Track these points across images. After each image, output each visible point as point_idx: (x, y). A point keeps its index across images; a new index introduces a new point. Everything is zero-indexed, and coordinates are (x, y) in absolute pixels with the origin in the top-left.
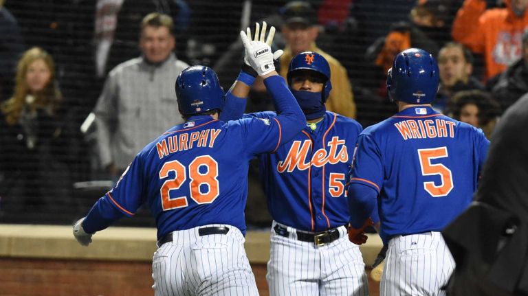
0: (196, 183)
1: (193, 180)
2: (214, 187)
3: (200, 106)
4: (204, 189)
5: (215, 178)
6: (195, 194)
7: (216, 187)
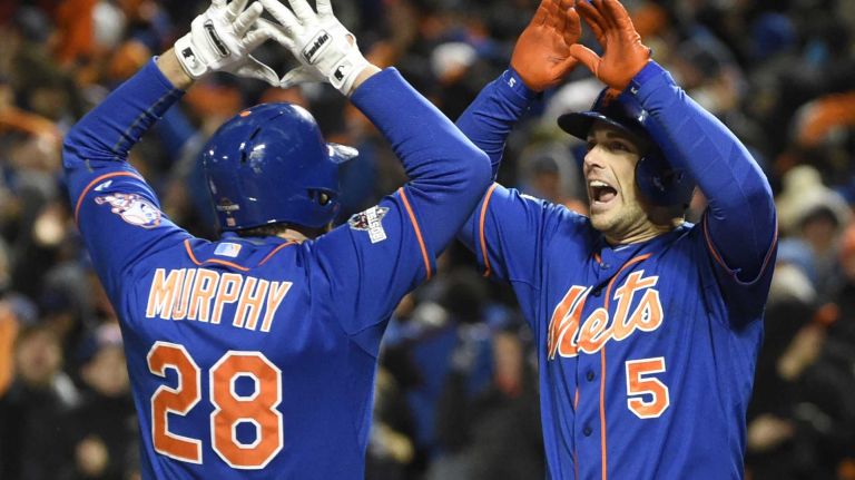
0: (226, 418)
1: (218, 409)
2: (270, 431)
3: (234, 214)
4: (246, 433)
5: (273, 408)
6: (224, 443)
7: (275, 430)
